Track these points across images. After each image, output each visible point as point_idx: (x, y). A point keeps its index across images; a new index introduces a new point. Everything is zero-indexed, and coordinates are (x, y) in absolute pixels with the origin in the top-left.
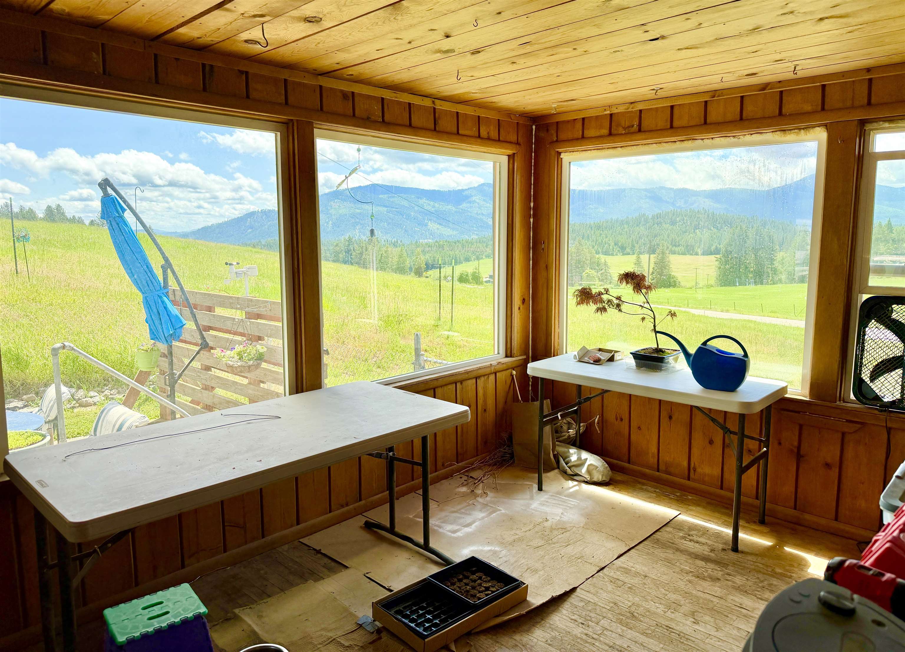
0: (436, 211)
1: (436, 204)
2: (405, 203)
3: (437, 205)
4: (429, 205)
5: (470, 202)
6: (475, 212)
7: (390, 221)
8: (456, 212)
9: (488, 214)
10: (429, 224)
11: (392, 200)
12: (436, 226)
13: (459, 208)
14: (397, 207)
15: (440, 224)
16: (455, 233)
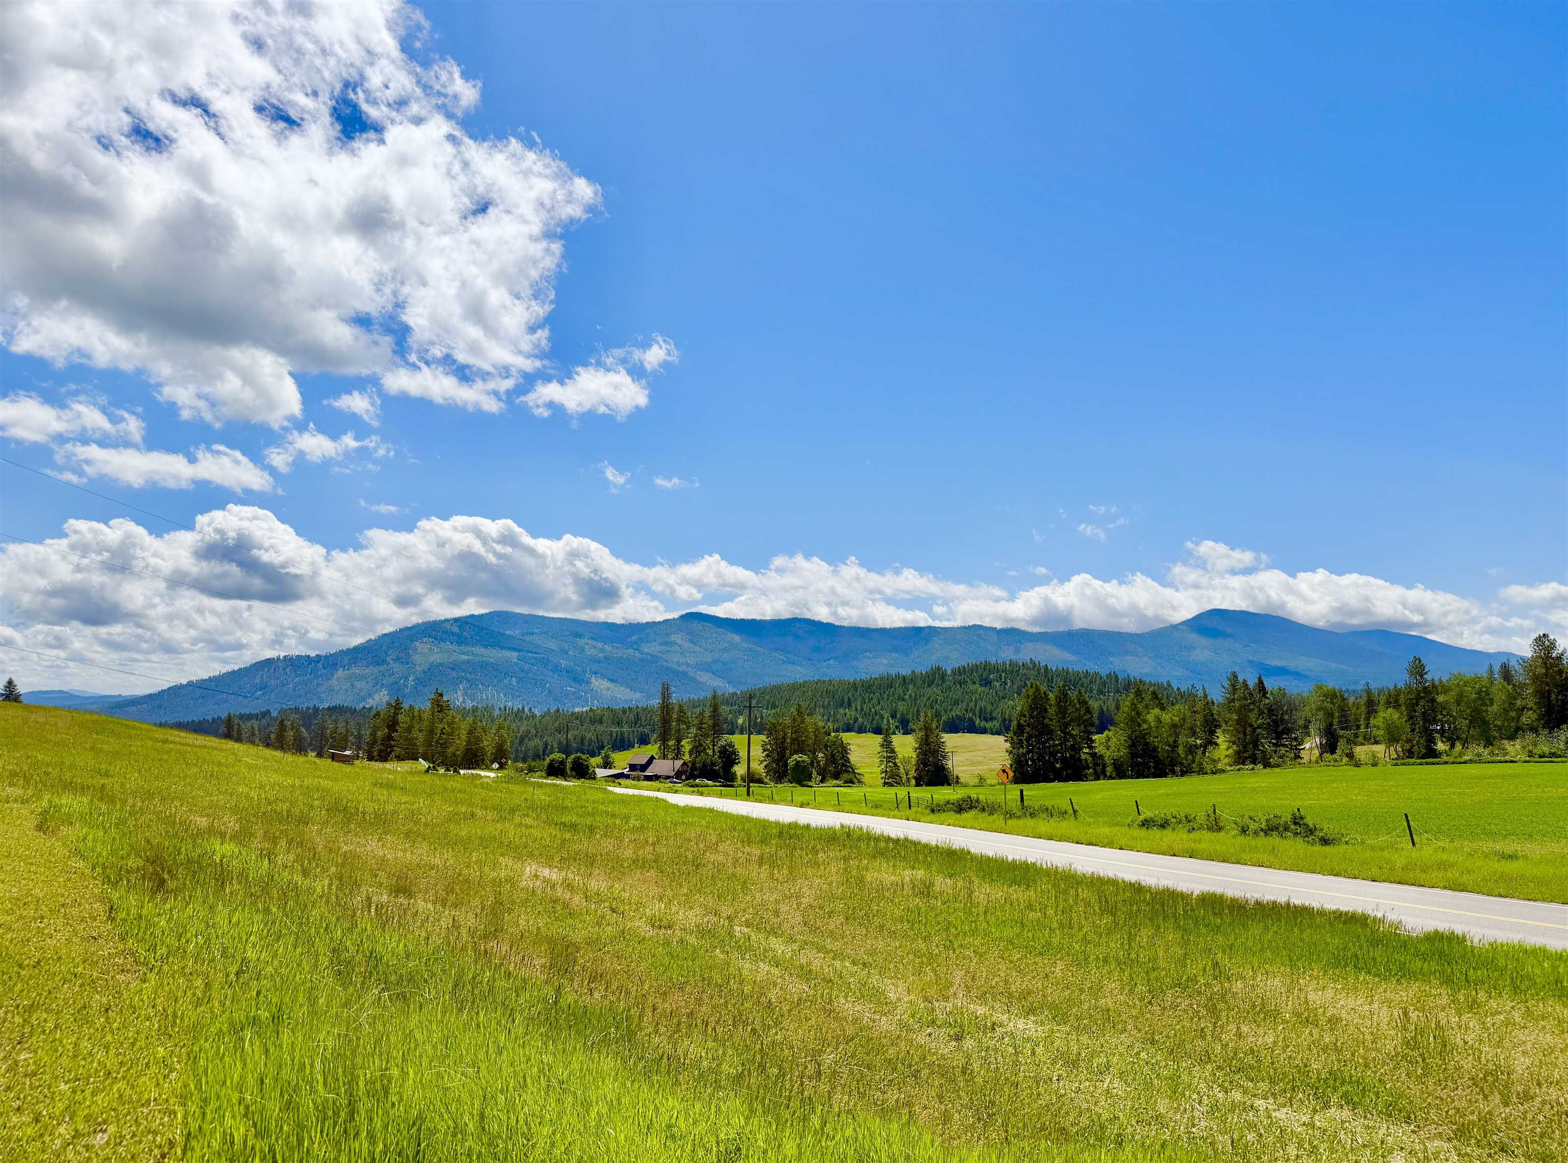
0: (606, 658)
2: (553, 645)
3: (607, 648)
4: (595, 647)
5: (667, 643)
6: (675, 660)
7: (522, 675)
8: (642, 660)
9: (697, 664)
10: (593, 680)
11: (528, 639)
12: (605, 684)
13: (647, 653)
14: (536, 650)
15: (612, 681)
16: (638, 695)
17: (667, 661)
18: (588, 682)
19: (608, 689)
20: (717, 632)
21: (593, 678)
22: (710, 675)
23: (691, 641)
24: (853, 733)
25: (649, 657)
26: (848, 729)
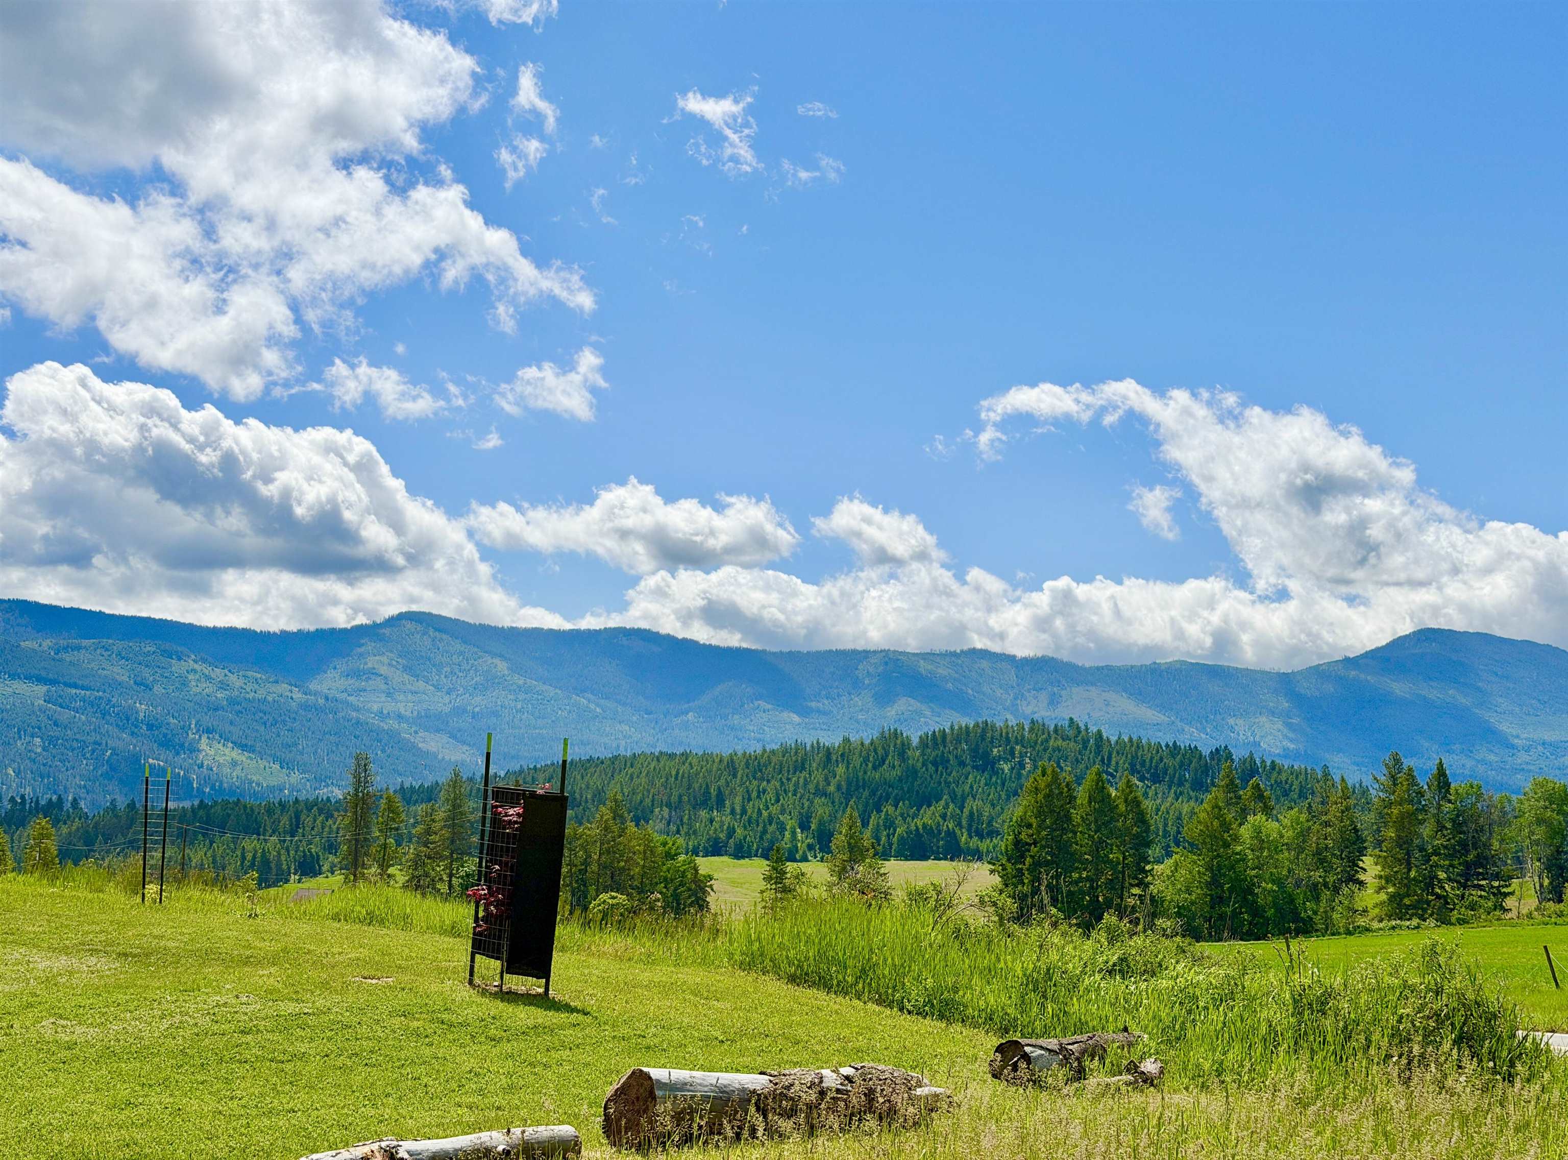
0: (232, 701)
1: (233, 678)
2: (120, 672)
3: (235, 680)
4: (208, 678)
5: (357, 674)
6: (375, 708)
7: (55, 732)
8: (305, 707)
9: (419, 716)
10: (204, 744)
11: (67, 657)
12: (229, 753)
13: (316, 694)
14: (86, 682)
15: (244, 747)
16: (296, 777)
17: (357, 710)
18: (194, 749)
19: (234, 764)
20: (461, 653)
21: (204, 740)
22: (445, 738)
23: (407, 669)
24: (725, 859)
25: (321, 701)
26: (715, 849)
